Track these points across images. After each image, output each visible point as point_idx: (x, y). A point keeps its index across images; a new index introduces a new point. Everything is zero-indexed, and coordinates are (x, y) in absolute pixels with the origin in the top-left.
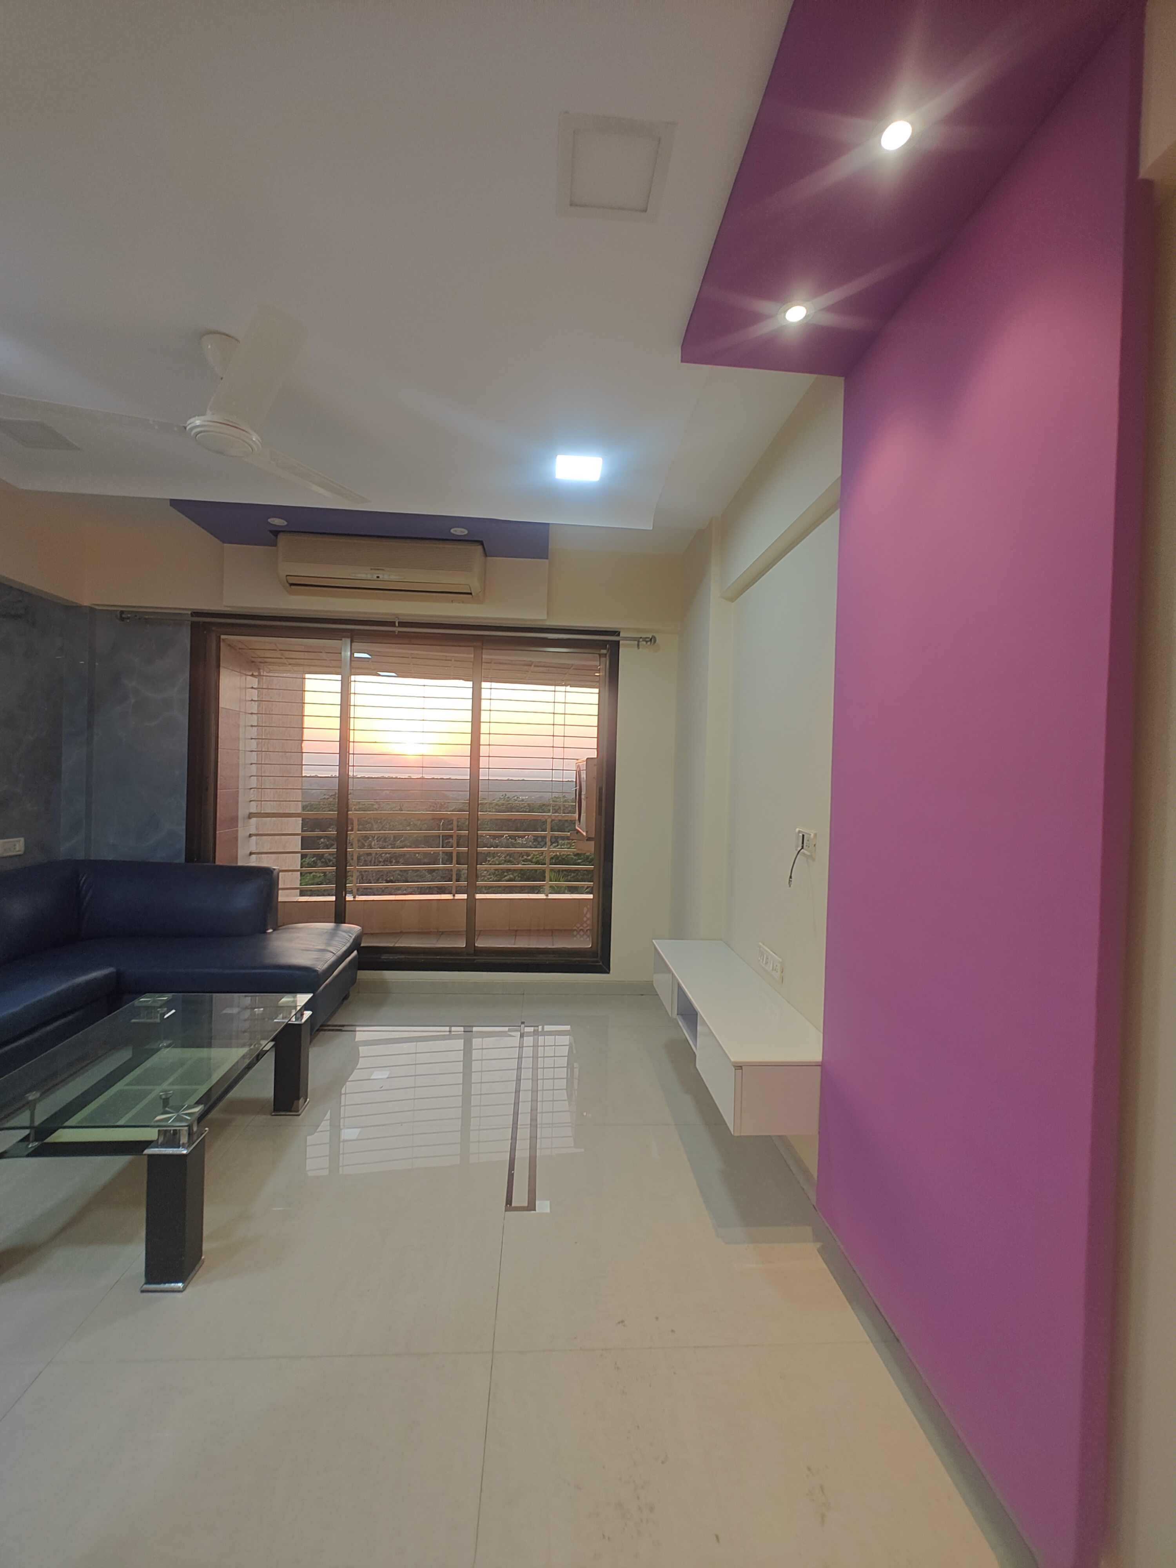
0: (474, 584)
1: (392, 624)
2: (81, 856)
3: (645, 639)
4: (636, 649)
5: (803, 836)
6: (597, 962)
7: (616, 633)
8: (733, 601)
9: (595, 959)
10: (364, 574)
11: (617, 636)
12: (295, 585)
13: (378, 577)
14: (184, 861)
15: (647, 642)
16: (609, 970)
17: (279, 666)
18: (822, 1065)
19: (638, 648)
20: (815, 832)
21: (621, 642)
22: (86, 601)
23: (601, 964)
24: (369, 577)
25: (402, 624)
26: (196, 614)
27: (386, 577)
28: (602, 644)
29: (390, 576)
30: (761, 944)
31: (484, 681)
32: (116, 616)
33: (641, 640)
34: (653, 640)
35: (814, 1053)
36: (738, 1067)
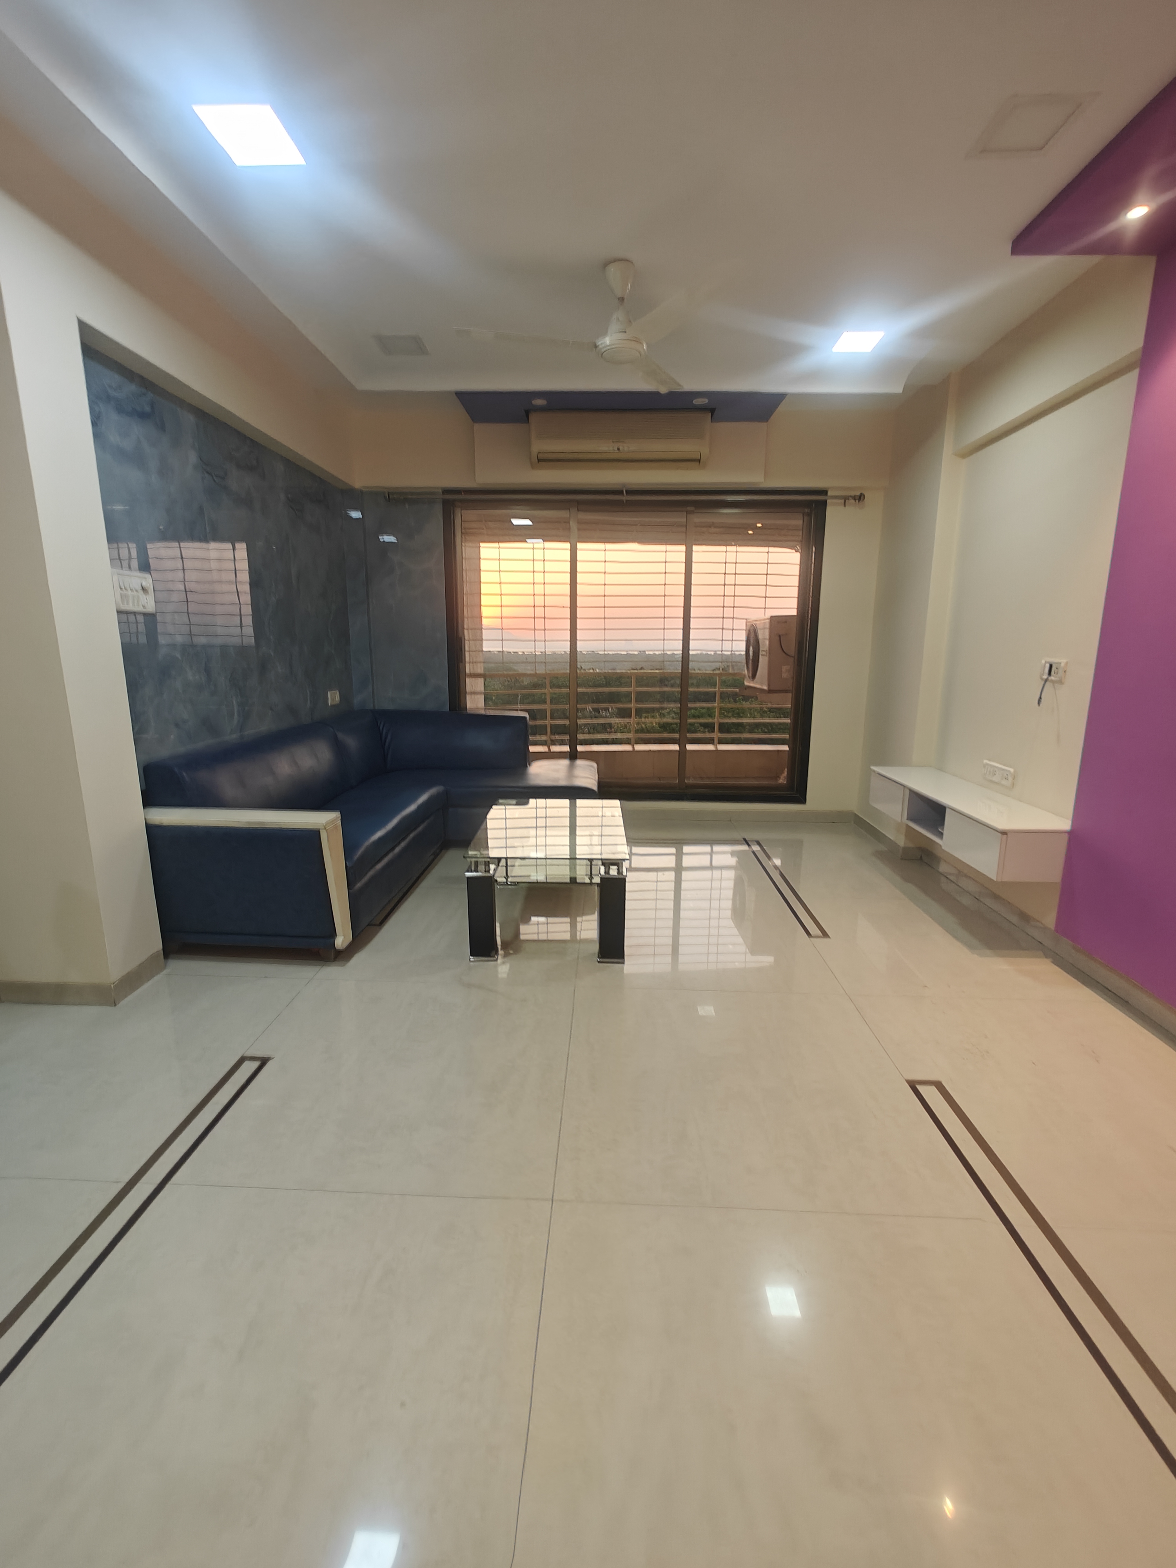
0: (705, 451)
1: (620, 492)
2: (370, 707)
3: (854, 498)
4: (843, 507)
5: (1051, 666)
6: (793, 794)
7: (824, 492)
8: (964, 458)
9: (793, 792)
10: (606, 447)
11: (824, 495)
12: (544, 461)
13: (618, 449)
14: (448, 710)
15: (855, 500)
16: (805, 800)
18: (1071, 833)
19: (845, 506)
20: (1065, 661)
21: (828, 501)
23: (798, 796)
24: (611, 449)
25: (630, 492)
26: (446, 491)
27: (626, 449)
28: (808, 504)
29: (630, 447)
30: (986, 761)
31: (695, 545)
32: (385, 497)
33: (850, 498)
34: (860, 498)
35: (1064, 824)
36: (1004, 833)
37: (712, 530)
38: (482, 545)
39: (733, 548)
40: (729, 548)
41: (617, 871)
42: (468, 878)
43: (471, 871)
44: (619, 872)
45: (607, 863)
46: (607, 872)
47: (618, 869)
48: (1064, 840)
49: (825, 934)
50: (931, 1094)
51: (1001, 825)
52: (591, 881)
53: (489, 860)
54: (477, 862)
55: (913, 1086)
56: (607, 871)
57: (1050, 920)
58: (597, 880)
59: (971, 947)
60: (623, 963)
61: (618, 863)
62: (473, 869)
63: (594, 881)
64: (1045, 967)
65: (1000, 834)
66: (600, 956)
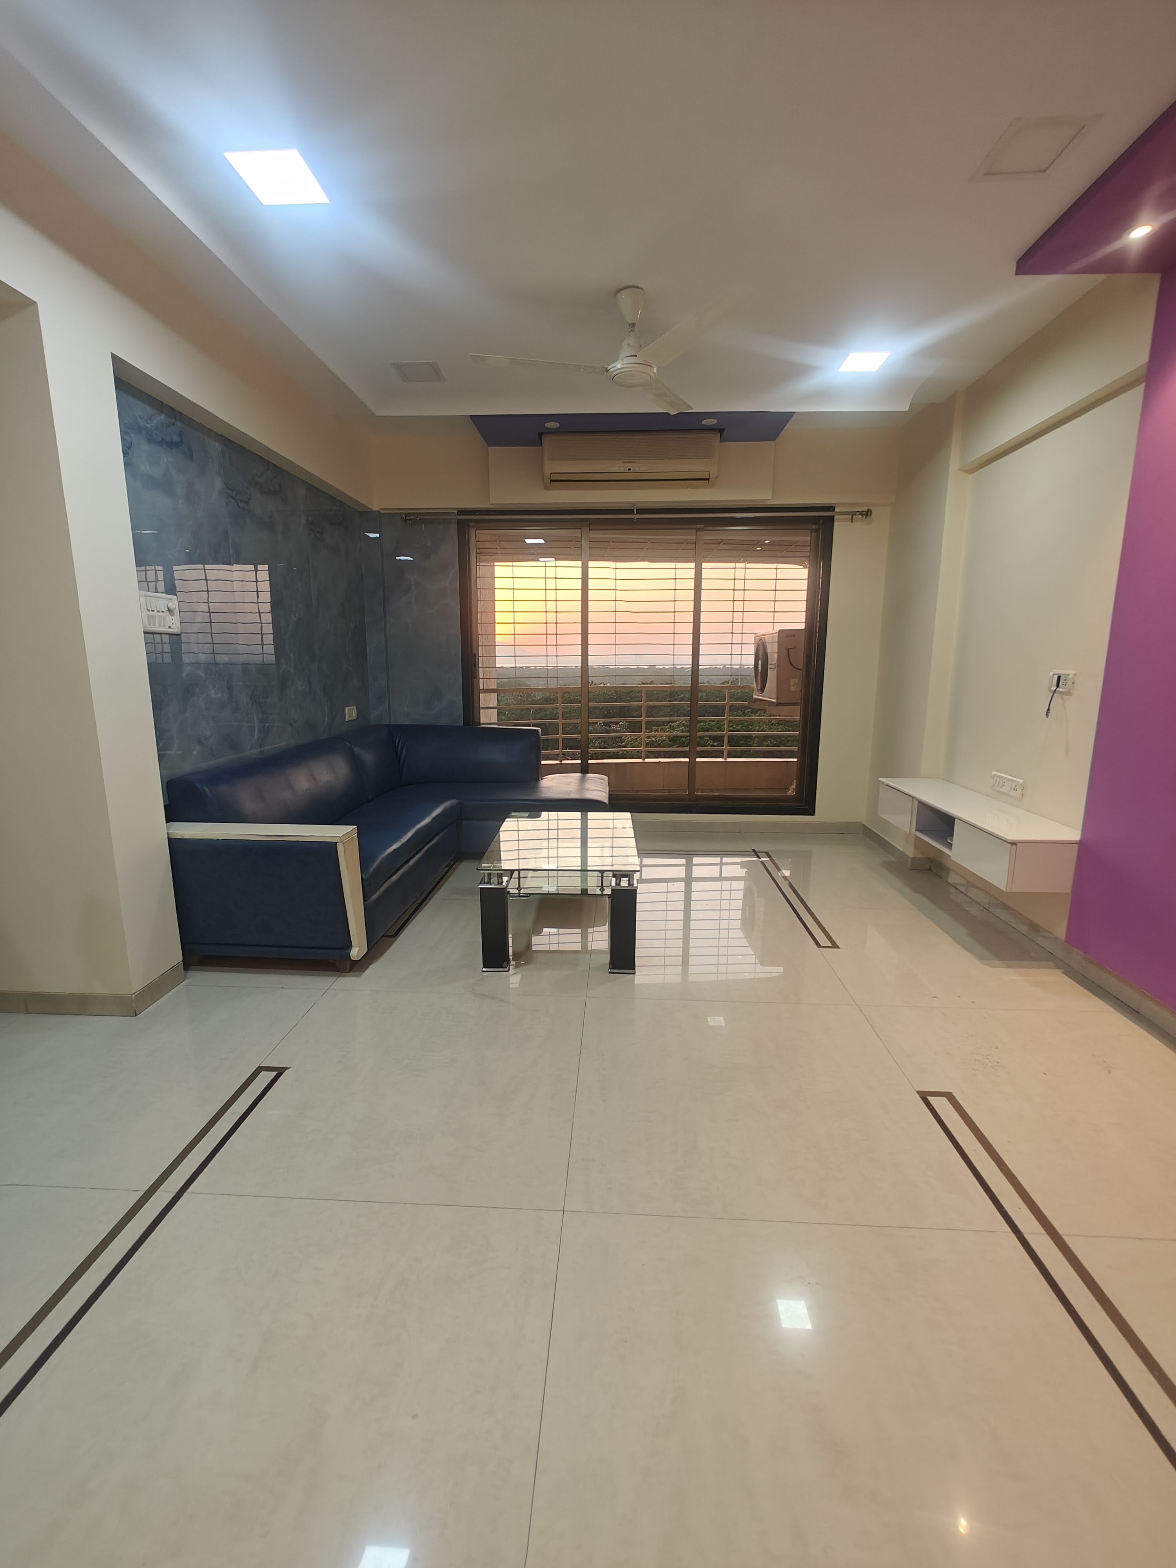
0: (714, 470)
1: (630, 511)
2: (386, 722)
3: (861, 513)
4: (850, 523)
5: (1059, 678)
6: (802, 806)
7: (831, 508)
8: (970, 474)
9: (802, 804)
10: (617, 467)
11: (831, 511)
12: (556, 481)
13: (629, 469)
14: (462, 725)
15: (862, 515)
16: (814, 813)
17: (491, 556)
18: (1080, 843)
19: (852, 522)
20: (1074, 672)
21: (836, 517)
22: (375, 508)
23: (807, 807)
24: (622, 470)
25: (640, 511)
26: (461, 512)
27: (637, 469)
28: (815, 520)
29: (641, 467)
30: (994, 773)
31: (704, 562)
32: (402, 518)
33: (858, 513)
34: (867, 513)
35: (1075, 835)
36: (1014, 844)
37: (722, 546)
38: (496, 564)
39: (743, 565)
40: (738, 565)
41: (627, 882)
42: (481, 888)
43: (485, 883)
44: (630, 884)
45: (618, 875)
46: (618, 884)
47: (629, 880)
48: (1074, 850)
49: (835, 946)
50: (941, 1105)
51: (1011, 835)
52: (602, 892)
53: (501, 872)
54: (490, 873)
55: (924, 1096)
56: (618, 882)
57: (1061, 931)
58: (608, 891)
59: (981, 958)
60: (634, 974)
61: (628, 874)
62: (486, 881)
63: (605, 893)
64: (1056, 977)
65: (1010, 845)
66: (611, 967)
